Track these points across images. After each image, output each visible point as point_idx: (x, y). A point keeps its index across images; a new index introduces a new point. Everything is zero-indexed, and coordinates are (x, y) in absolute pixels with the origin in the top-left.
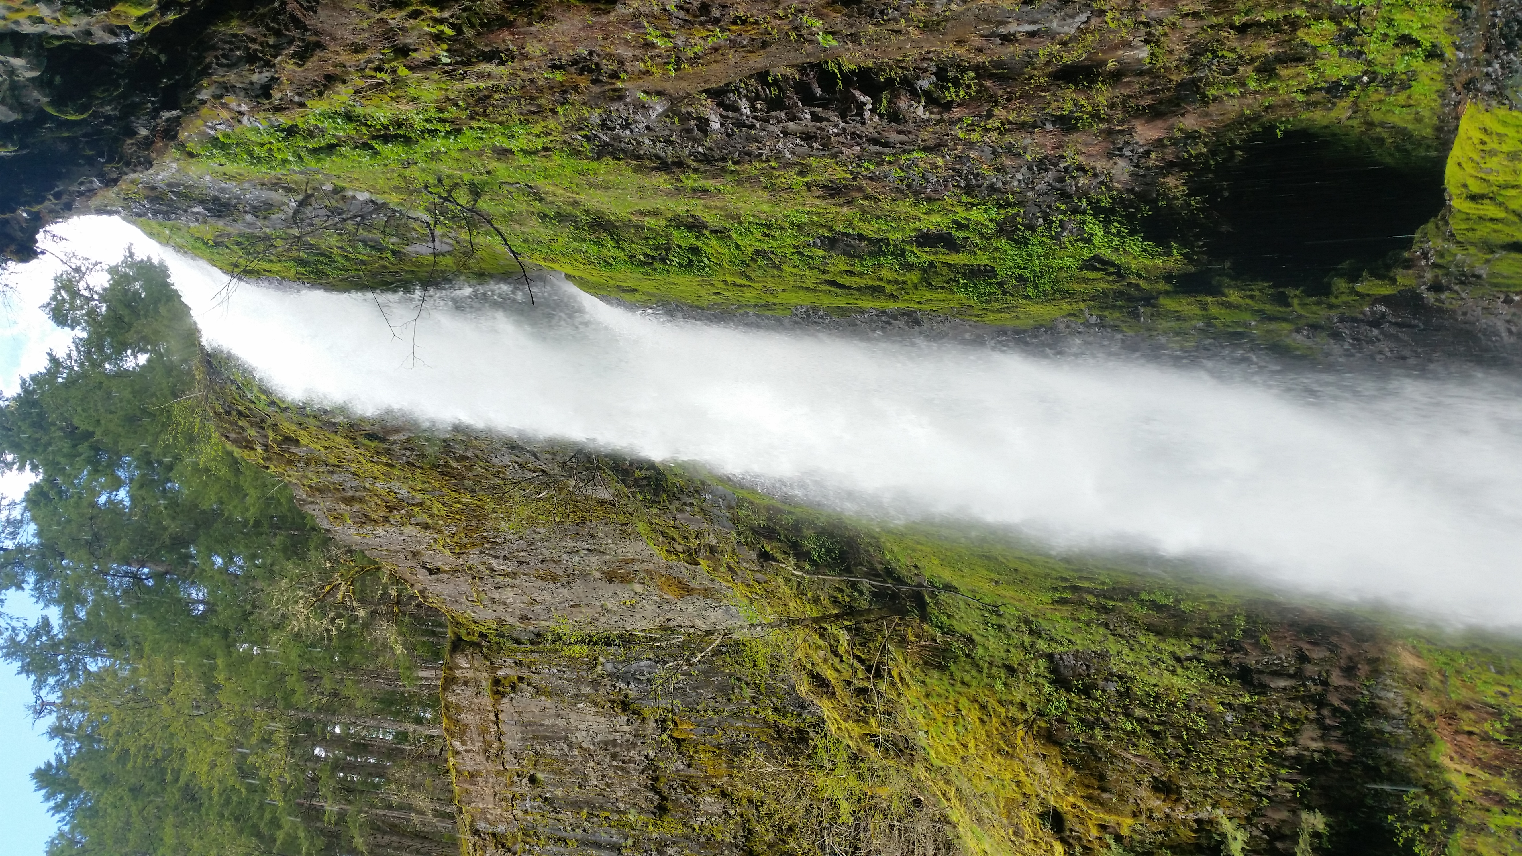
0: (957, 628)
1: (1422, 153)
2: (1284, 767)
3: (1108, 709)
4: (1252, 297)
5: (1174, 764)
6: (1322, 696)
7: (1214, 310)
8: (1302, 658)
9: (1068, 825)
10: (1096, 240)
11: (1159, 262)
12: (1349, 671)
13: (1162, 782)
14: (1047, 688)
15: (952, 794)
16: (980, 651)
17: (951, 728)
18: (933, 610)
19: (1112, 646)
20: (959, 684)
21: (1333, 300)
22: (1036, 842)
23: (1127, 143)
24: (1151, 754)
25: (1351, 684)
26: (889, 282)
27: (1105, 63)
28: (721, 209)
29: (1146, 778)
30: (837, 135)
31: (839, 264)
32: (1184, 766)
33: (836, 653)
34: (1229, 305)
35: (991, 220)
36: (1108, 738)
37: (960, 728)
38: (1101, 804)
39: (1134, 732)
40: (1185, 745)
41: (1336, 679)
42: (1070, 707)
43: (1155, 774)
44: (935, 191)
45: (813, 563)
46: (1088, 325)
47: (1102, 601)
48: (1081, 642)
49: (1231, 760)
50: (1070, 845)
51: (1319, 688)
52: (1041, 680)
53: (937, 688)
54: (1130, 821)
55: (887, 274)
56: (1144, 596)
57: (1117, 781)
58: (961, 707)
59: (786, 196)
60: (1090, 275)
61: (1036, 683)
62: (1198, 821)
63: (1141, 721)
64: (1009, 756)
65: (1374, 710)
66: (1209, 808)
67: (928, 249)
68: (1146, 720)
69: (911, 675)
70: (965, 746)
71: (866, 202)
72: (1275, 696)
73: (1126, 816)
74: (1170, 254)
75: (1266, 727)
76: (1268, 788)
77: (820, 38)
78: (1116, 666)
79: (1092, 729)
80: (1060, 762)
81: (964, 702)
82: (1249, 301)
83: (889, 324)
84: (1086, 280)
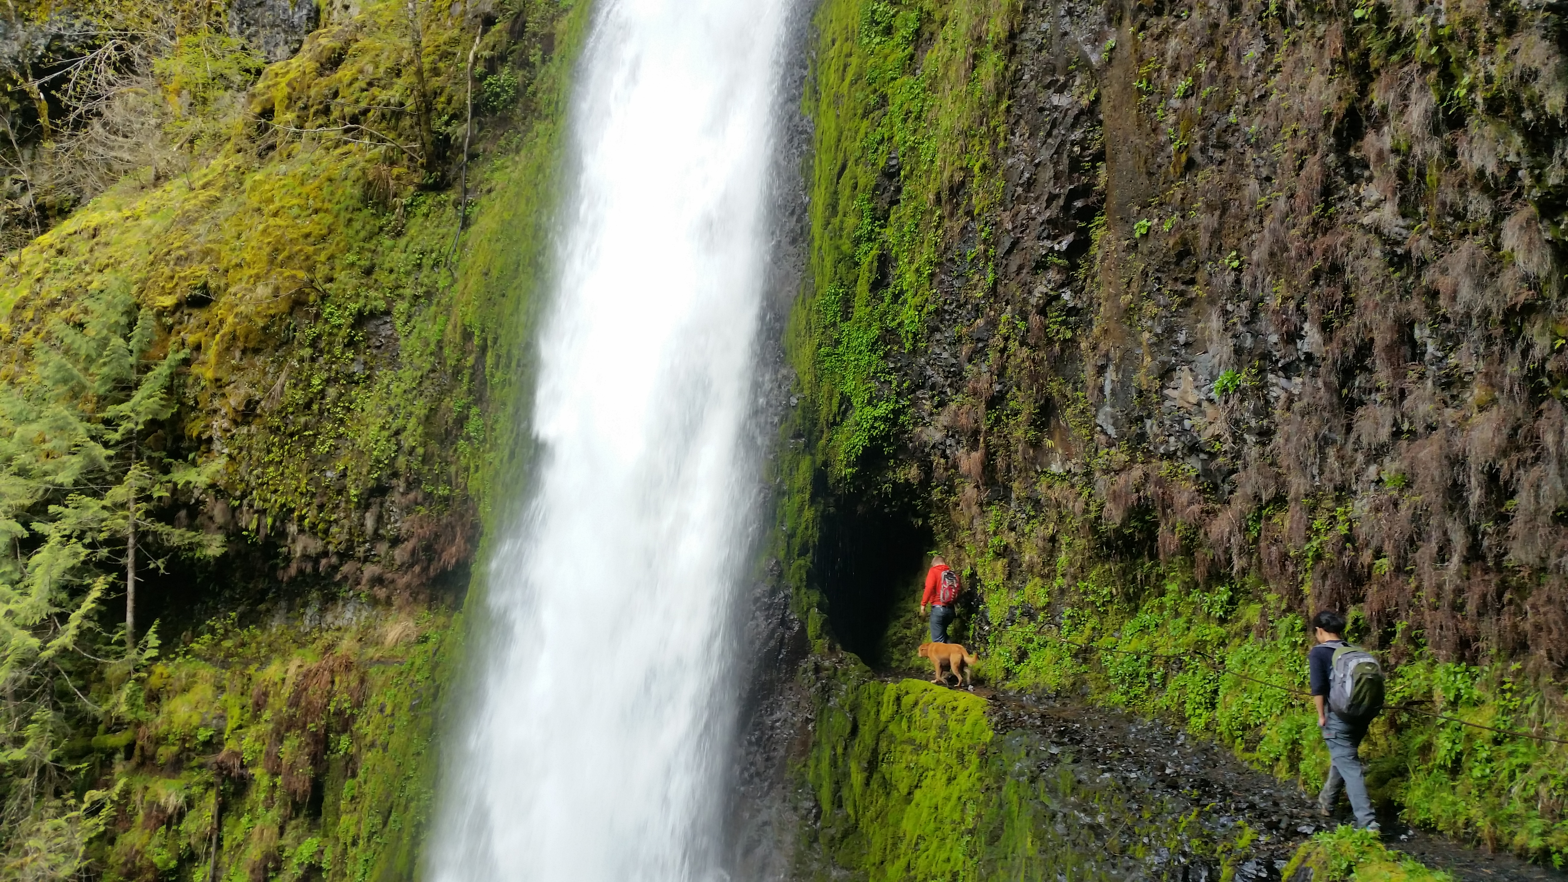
0: (413, 221)
1: (897, 656)
2: (274, 521)
3: (333, 363)
4: (807, 528)
5: (276, 421)
6: (352, 557)
7: (797, 499)
8: (395, 542)
9: (196, 312)
10: (869, 409)
11: (842, 457)
12: (378, 581)
13: (255, 408)
14: (353, 307)
15: (213, 192)
16: (388, 242)
17: (295, 201)
18: (430, 199)
19: (408, 375)
20: (349, 216)
21: (803, 590)
22: (172, 278)
23: (958, 443)
24: (286, 400)
25: (364, 581)
26: (842, 222)
27: (1051, 437)
28: (945, 74)
29: (258, 395)
30: (1028, 212)
31: (866, 177)
32: (275, 430)
33: (370, 84)
34: (801, 510)
35: (900, 324)
36: (301, 360)
37: (296, 211)
38: (228, 349)
39: (309, 385)
40: (298, 433)
41: (370, 570)
42: (334, 327)
43: (263, 403)
44: (942, 282)
45: (483, 77)
46: (789, 395)
47: (467, 373)
48: (409, 346)
49: (282, 474)
50: (173, 313)
51: (361, 555)
52: (362, 301)
53: (340, 192)
54: (210, 374)
55: (851, 221)
56: (474, 410)
57: (254, 366)
58: (321, 215)
59: (957, 145)
60: (835, 401)
61: (358, 295)
62: (210, 440)
63: (322, 394)
64: (272, 261)
65: (330, 600)
66: (226, 451)
67: (876, 264)
68: (323, 398)
69: (352, 166)
70: (275, 215)
71: (935, 218)
72: (354, 516)
73: (215, 371)
74: (848, 465)
75: (321, 507)
76: (251, 506)
77: (1144, 222)
78: (384, 375)
79: (310, 346)
80: (272, 312)
81: (329, 219)
82: (803, 526)
83: (792, 213)
84: (830, 398)
